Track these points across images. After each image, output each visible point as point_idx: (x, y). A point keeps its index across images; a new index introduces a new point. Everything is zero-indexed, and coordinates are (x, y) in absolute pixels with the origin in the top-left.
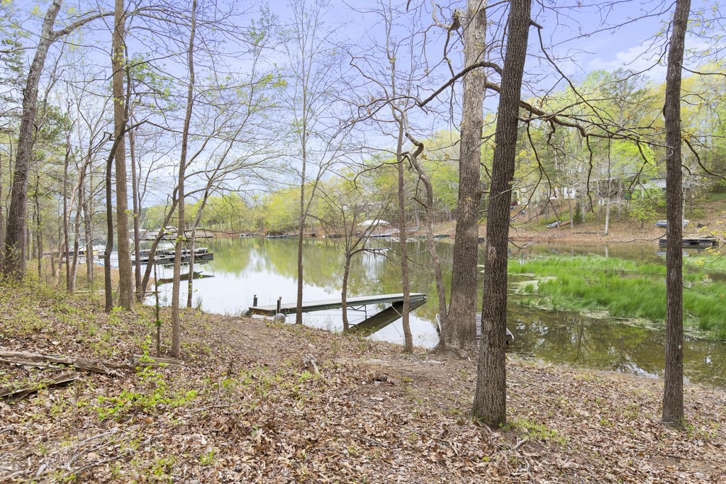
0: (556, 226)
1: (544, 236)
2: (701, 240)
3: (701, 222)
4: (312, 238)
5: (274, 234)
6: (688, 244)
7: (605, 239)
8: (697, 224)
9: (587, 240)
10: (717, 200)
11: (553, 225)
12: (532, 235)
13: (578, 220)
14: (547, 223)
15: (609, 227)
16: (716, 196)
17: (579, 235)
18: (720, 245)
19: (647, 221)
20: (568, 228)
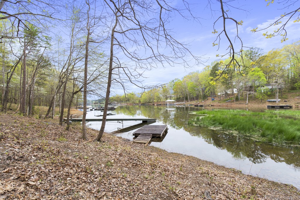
0: (229, 102)
1: (224, 105)
2: (285, 106)
3: (286, 100)
4: (153, 105)
5: (143, 104)
6: (279, 107)
7: (246, 106)
8: (284, 100)
9: (240, 106)
10: (293, 92)
11: (228, 101)
12: (220, 104)
13: (237, 99)
14: (226, 101)
15: (249, 102)
16: (293, 91)
17: (237, 104)
18: (293, 108)
19: (263, 99)
20: (233, 102)
